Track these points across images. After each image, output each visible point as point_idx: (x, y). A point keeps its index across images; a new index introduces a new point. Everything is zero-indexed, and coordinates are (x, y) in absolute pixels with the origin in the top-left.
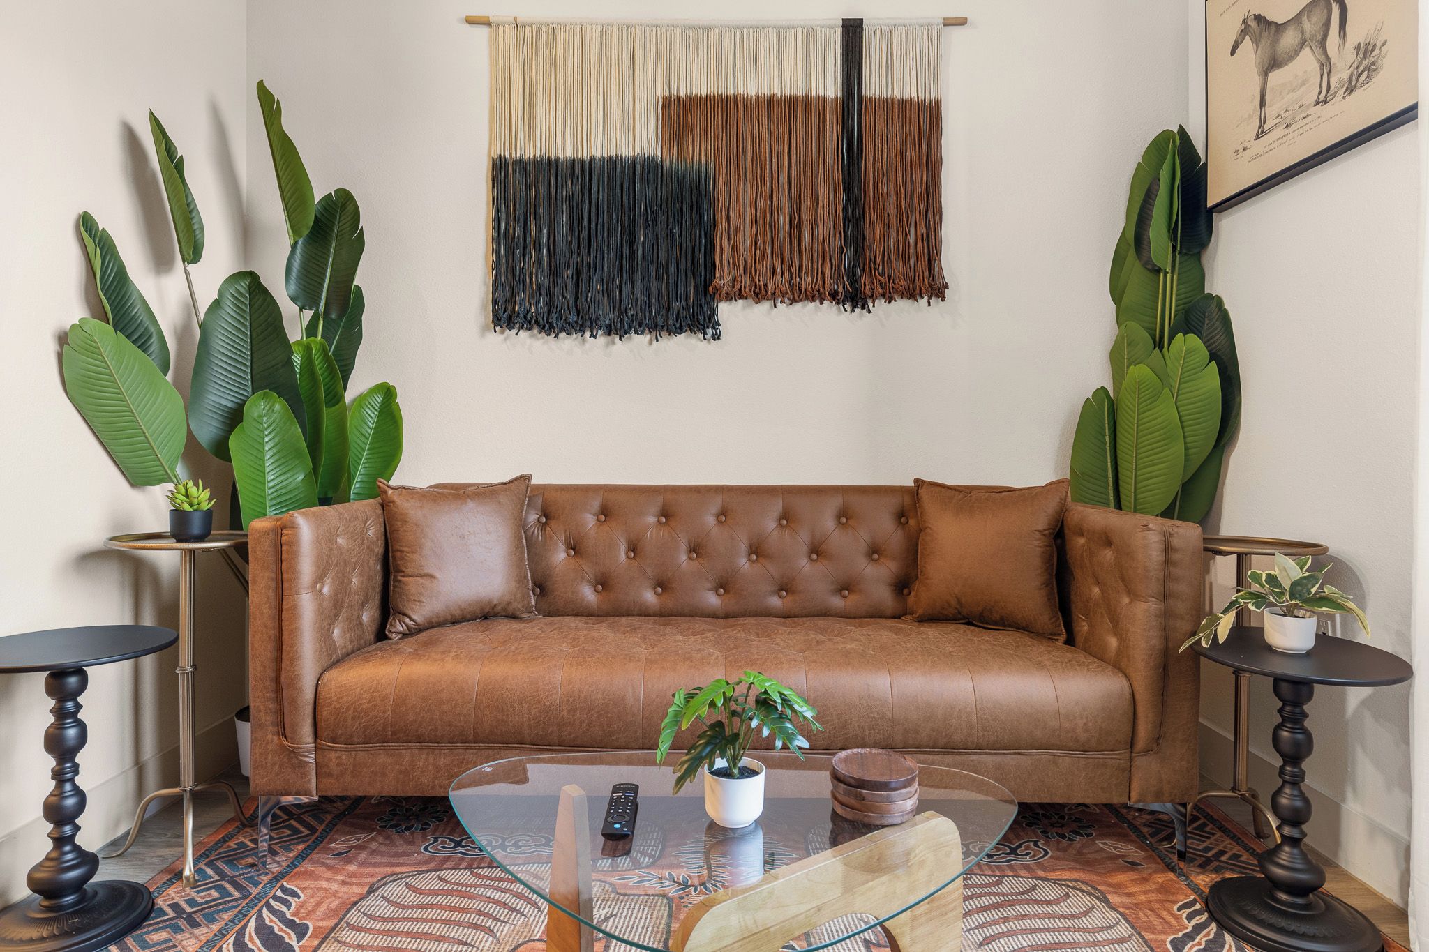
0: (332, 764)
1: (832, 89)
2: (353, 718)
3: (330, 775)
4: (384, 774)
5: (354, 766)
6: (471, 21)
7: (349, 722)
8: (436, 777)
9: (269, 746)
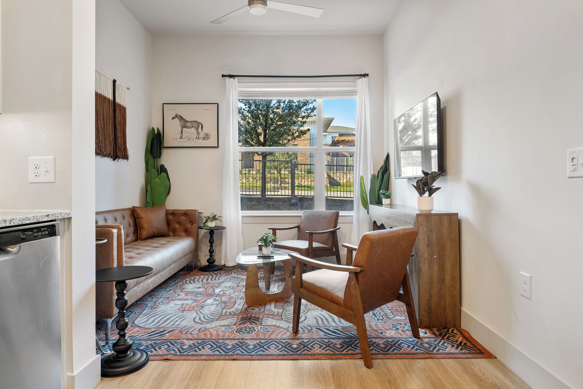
1: (111, 96)
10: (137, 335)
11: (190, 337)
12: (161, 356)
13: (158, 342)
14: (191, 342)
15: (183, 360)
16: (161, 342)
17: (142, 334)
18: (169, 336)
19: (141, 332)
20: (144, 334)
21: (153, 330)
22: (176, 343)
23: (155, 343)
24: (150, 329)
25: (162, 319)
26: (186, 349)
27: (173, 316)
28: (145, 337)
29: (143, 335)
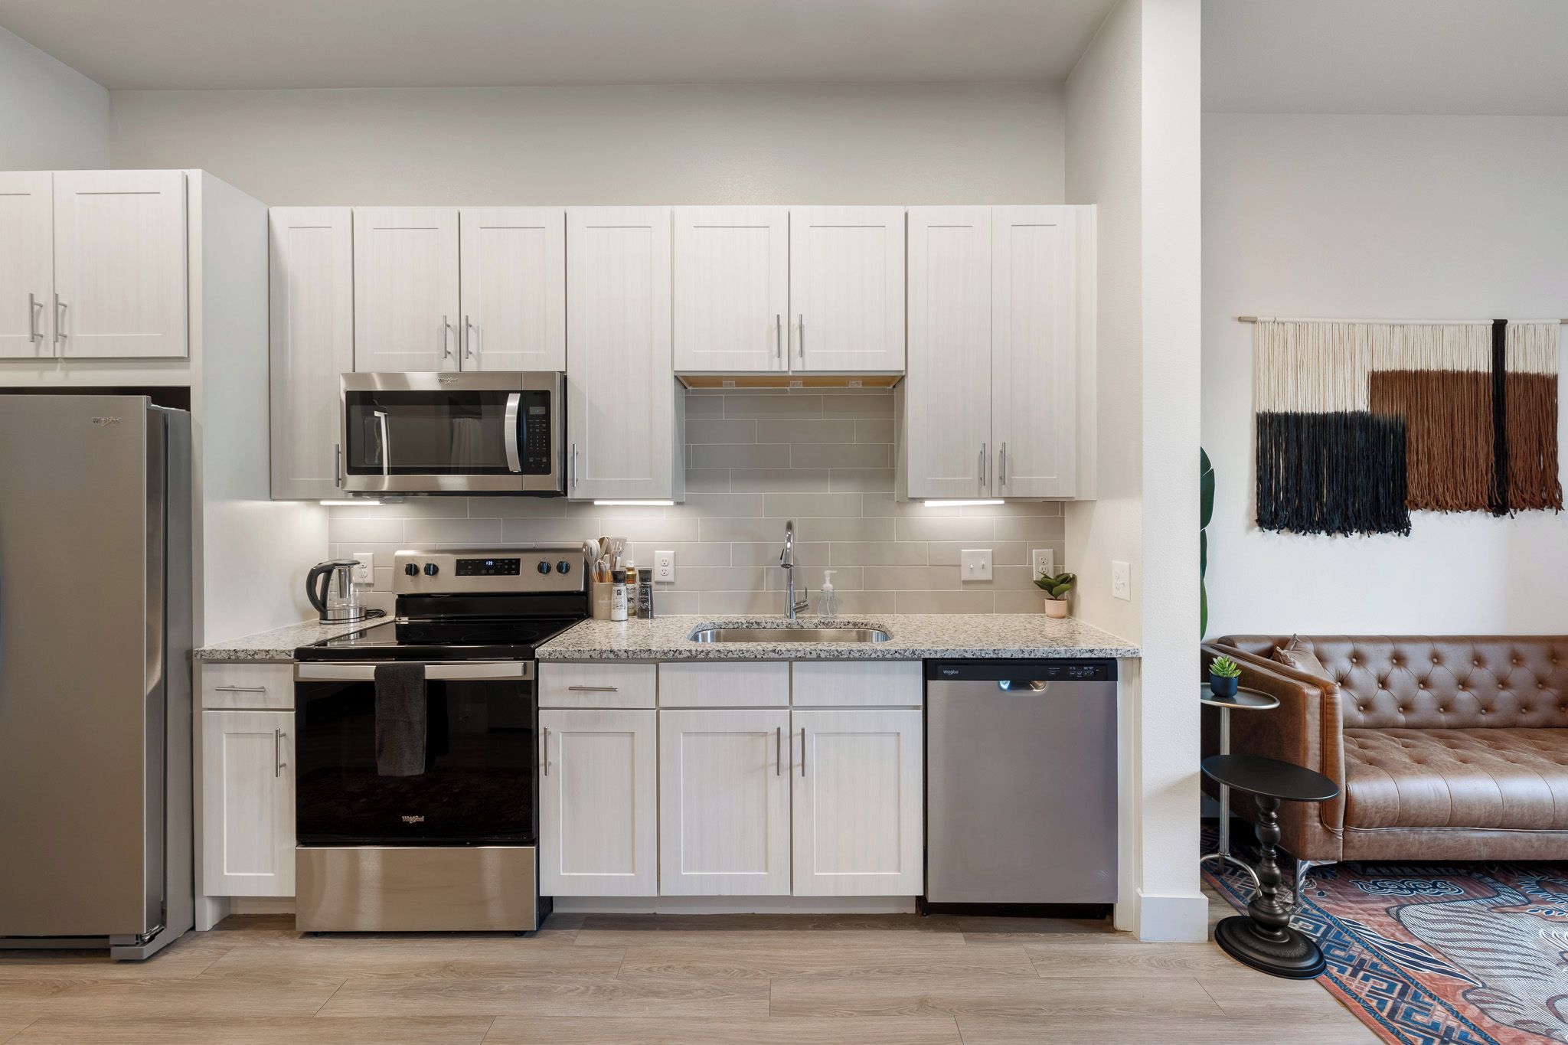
0: (1356, 841)
1: (1483, 364)
2: (1376, 813)
3: (1353, 847)
4: (1387, 847)
5: (1369, 842)
6: (1240, 320)
7: (1374, 815)
8: (1420, 849)
9: (1317, 830)
10: (1369, 928)
11: (1472, 1012)
12: (1344, 990)
13: (1385, 967)
14: (1453, 1023)
15: (1372, 1030)
16: (1389, 973)
17: (1382, 934)
18: (1427, 977)
19: (1385, 930)
20: (1384, 936)
21: (1416, 943)
22: (1416, 996)
23: (1374, 965)
24: (1413, 937)
25: (1478, 940)
26: (1416, 1022)
27: (1519, 954)
28: (1376, 942)
29: (1379, 935)
